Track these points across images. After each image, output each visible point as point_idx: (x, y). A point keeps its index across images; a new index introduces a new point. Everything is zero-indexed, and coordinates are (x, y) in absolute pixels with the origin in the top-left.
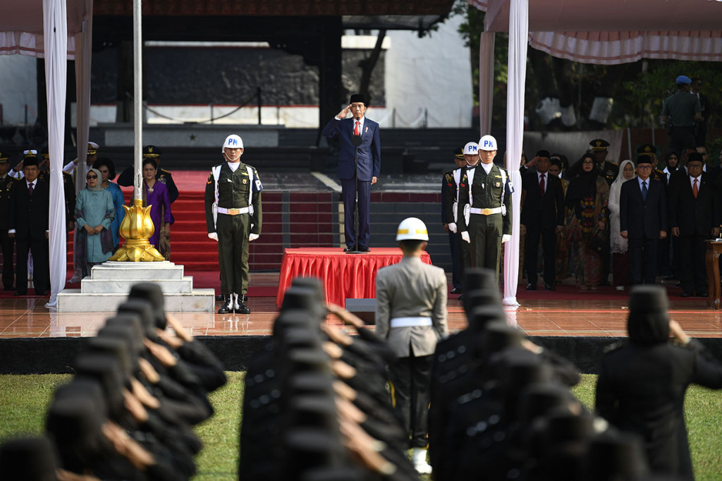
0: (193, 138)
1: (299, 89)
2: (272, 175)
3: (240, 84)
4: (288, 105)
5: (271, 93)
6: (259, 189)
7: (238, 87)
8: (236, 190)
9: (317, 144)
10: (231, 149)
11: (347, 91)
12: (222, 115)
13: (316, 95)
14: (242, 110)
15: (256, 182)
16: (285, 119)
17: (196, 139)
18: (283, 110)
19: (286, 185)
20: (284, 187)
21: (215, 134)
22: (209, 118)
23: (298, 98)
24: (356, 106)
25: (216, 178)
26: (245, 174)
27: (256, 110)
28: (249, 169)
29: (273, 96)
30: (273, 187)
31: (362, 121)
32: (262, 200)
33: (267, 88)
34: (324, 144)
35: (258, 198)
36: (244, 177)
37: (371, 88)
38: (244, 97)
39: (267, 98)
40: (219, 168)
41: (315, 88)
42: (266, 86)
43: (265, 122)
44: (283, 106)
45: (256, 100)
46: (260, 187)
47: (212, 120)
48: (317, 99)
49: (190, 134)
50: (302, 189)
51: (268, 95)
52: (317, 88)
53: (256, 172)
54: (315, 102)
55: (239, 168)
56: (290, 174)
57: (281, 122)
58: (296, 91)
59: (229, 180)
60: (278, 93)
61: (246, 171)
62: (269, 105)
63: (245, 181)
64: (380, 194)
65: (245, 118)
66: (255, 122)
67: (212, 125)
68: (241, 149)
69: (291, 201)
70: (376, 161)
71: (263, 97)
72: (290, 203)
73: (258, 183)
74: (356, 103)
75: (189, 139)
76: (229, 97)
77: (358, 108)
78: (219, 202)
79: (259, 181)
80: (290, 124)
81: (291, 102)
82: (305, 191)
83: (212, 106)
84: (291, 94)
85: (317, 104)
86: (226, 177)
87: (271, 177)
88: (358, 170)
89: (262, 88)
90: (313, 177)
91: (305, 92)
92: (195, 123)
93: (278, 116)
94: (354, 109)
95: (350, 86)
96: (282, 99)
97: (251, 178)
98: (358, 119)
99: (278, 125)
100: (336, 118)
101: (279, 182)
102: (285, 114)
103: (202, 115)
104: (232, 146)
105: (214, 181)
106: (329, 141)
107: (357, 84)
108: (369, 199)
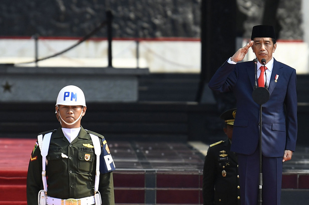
0: (7, 88)
1: (169, 13)
2: (129, 145)
3: (79, 5)
4: (153, 38)
5: (127, 19)
6: (109, 168)
7: (77, 10)
8: (75, 170)
9: (198, 99)
10: (67, 107)
11: (245, 17)
12: (52, 54)
13: (195, 23)
14: (84, 45)
15: (106, 158)
16: (148, 59)
17: (13, 89)
18: (144, 46)
19: (151, 161)
20: (147, 165)
21: (42, 83)
22: (33, 59)
23: (169, 26)
24: (260, 44)
25: (44, 152)
26: (89, 146)
27: (104, 44)
28: (95, 139)
29: (130, 24)
30: (131, 165)
31: (270, 65)
32: (115, 185)
33: (121, 11)
34: (208, 98)
35: (108, 183)
36: (86, 150)
37: (281, 11)
38: (85, 25)
39: (121, 28)
40: (48, 136)
41: (194, 12)
42: (120, 8)
43: (117, 63)
44: (145, 39)
45: (104, 30)
46: (111, 165)
47: (37, 61)
48: (198, 30)
49: (4, 83)
50: (175, 168)
51: (122, 23)
52: (199, 13)
53: (105, 142)
54: (195, 33)
55: (79, 137)
56: (157, 145)
57: (143, 64)
58: (165, 16)
59: (64, 156)
60: (138, 19)
61: (90, 141)
62: (123, 37)
63: (88, 157)
64: (295, 175)
65: (88, 57)
66: (103, 63)
67: (37, 68)
68: (82, 107)
69: (158, 186)
70: (291, 127)
71: (115, 26)
72: (156, 189)
73: (109, 160)
74: (261, 39)
75: (2, 89)
76: (63, 25)
77: (264, 47)
78: (48, 188)
79: (110, 157)
80: (155, 67)
81: (158, 34)
82: (180, 170)
83: (36, 39)
84: (157, 22)
85: (198, 37)
86: (60, 150)
87: (127, 148)
88: (263, 141)
89: (113, 12)
90: (191, 148)
91: (179, 18)
92: (11, 65)
93: (137, 56)
94: (257, 47)
95: (247, 9)
96: (143, 28)
97: (98, 152)
98: (263, 62)
99: (138, 69)
100: (230, 61)
101: (140, 156)
102: (149, 51)
103: (22, 53)
104: (68, 102)
105: (40, 157)
106: (216, 95)
107: (259, 6)
108: (279, 184)
